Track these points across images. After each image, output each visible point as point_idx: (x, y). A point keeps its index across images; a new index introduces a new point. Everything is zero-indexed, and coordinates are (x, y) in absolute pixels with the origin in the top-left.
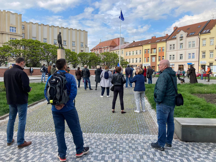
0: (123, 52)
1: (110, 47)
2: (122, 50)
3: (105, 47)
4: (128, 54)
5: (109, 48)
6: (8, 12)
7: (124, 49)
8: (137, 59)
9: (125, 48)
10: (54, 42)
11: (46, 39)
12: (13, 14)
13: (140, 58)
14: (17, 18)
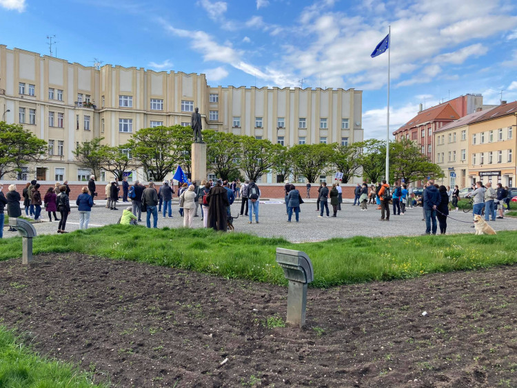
0: (467, 133)
1: (435, 122)
2: (463, 129)
3: (424, 124)
4: (478, 141)
5: (433, 126)
6: (179, 72)
7: (468, 127)
8: (501, 152)
9: (469, 124)
10: (279, 123)
11: (260, 118)
12: (188, 75)
13: (511, 151)
14: (195, 83)
